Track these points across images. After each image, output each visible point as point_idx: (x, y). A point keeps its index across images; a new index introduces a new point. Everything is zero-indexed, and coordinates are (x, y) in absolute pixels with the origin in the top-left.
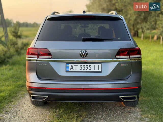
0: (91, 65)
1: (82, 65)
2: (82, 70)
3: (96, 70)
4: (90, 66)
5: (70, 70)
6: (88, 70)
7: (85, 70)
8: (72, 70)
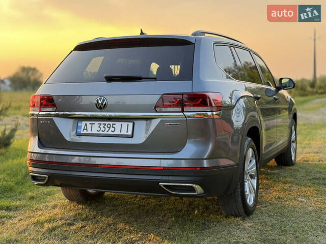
0: (115, 124)
1: (100, 124)
2: (101, 132)
3: (122, 133)
4: (114, 126)
5: (82, 132)
6: (110, 132)
7: (105, 133)
8: (85, 132)
